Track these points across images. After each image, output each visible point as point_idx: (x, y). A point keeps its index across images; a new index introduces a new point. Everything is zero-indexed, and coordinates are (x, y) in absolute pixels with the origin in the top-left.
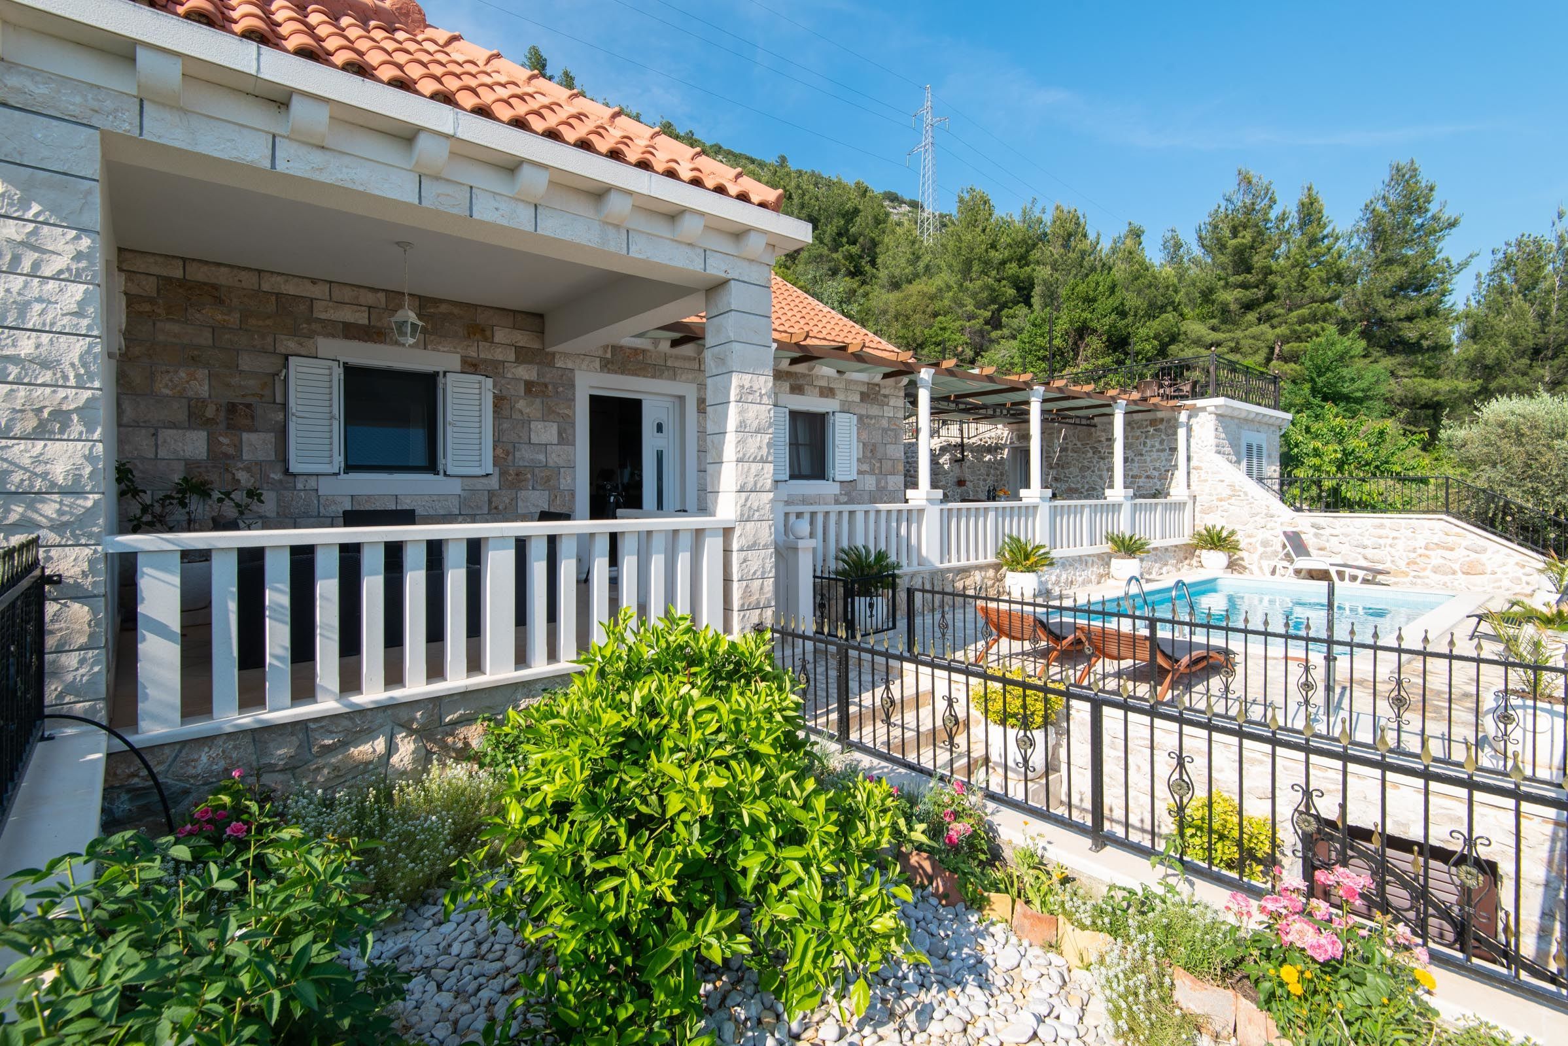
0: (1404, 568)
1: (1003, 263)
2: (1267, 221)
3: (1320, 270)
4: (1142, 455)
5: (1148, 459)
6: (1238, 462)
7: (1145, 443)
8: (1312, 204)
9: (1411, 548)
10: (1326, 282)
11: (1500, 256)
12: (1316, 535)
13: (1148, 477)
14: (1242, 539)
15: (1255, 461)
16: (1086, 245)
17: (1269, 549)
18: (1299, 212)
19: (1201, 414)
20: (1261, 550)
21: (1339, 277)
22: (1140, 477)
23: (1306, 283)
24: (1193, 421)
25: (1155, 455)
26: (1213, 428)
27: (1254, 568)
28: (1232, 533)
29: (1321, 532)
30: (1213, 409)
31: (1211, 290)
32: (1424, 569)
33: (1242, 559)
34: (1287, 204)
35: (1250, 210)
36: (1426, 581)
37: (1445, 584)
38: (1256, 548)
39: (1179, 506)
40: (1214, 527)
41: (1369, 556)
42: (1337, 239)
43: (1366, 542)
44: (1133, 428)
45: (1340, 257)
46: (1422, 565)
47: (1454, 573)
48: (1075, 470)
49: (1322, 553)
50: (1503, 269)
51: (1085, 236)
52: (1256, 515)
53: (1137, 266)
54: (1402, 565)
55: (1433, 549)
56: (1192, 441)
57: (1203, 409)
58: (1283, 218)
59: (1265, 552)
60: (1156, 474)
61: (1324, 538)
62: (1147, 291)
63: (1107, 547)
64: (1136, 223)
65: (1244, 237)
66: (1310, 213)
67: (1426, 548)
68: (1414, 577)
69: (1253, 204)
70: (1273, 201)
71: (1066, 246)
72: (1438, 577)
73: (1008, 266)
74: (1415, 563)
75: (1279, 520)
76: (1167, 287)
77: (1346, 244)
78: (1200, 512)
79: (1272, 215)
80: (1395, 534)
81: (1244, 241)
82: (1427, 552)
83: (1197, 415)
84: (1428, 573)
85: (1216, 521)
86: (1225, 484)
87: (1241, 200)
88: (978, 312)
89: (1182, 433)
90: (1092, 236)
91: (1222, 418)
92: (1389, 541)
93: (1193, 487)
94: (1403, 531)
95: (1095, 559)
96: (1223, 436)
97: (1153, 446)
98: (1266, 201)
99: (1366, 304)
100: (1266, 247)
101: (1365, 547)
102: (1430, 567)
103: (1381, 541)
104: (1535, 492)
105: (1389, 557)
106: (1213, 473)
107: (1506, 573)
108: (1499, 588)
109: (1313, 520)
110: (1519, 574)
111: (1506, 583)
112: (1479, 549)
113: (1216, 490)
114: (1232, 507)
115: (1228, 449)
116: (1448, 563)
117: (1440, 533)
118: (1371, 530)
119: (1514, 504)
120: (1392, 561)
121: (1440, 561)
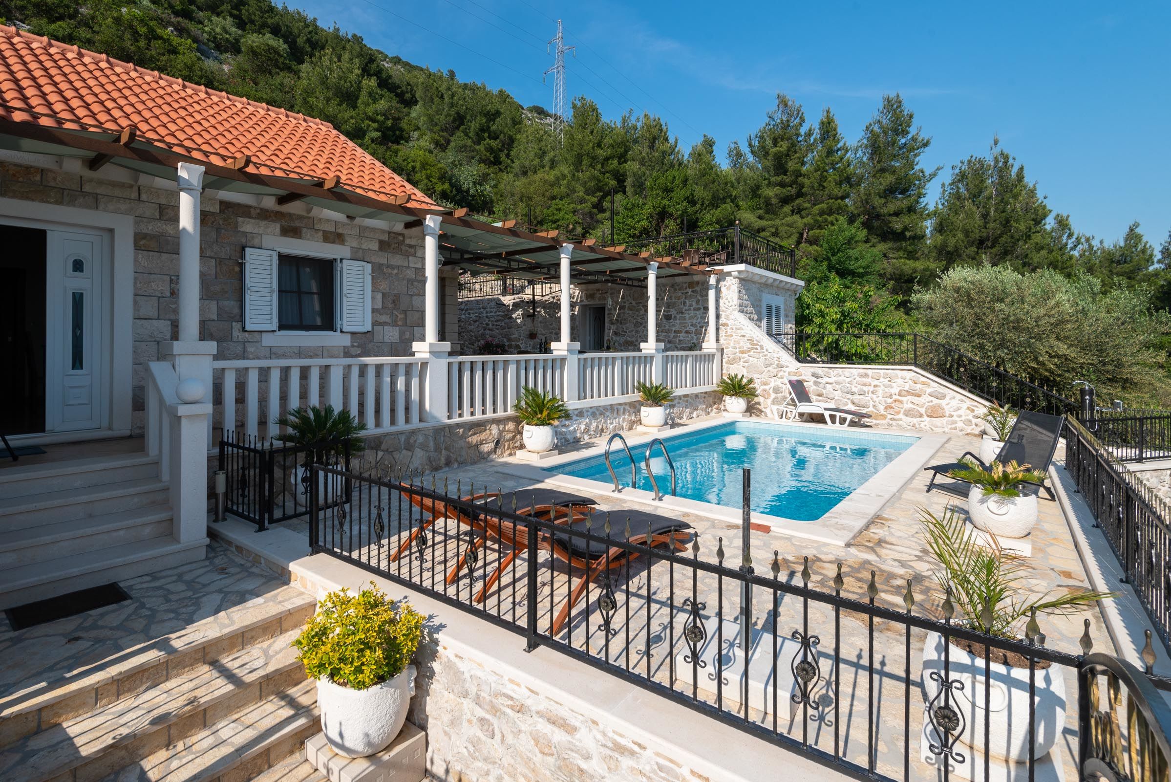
0: (883, 412)
1: (607, 159)
2: (798, 135)
3: (835, 175)
4: (682, 313)
5: (687, 316)
6: (760, 320)
7: (685, 303)
8: (829, 123)
9: (888, 395)
10: (839, 184)
12: (816, 383)
13: (687, 332)
14: (757, 385)
15: (774, 319)
16: (665, 147)
17: (780, 395)
18: (820, 129)
19: (727, 278)
20: (773, 396)
21: (848, 179)
22: (681, 332)
23: (825, 184)
24: (722, 284)
25: (692, 313)
26: (736, 290)
27: (768, 411)
28: (751, 381)
29: (819, 380)
30: (736, 274)
31: (758, 187)
32: (898, 413)
33: (759, 403)
34: (812, 122)
35: (786, 126)
36: (900, 423)
37: (914, 426)
38: (769, 395)
39: (710, 357)
40: (736, 376)
41: (855, 401)
42: (847, 151)
43: (854, 390)
44: (675, 290)
45: (849, 165)
46: (897, 409)
47: (921, 416)
48: (630, 326)
49: (819, 398)
50: (959, 180)
51: (666, 140)
52: (770, 365)
53: (704, 166)
54: (881, 408)
55: (904, 396)
56: (721, 302)
57: (729, 274)
58: (809, 134)
59: (777, 398)
60: (693, 329)
61: (821, 386)
62: (711, 186)
63: (638, 396)
64: (710, 135)
65: (781, 146)
66: (828, 129)
67: (900, 395)
68: (891, 419)
69: (788, 121)
70: (803, 120)
71: (652, 146)
72: (909, 419)
73: (610, 162)
74: (892, 408)
75: (788, 370)
76: (726, 184)
77: (853, 156)
78: (726, 363)
79: (803, 131)
80: (876, 382)
81: (781, 149)
82: (901, 398)
83: (724, 280)
84: (901, 416)
85: (738, 370)
86: (746, 339)
87: (779, 117)
88: (587, 197)
89: (712, 294)
90: (672, 140)
91: (745, 281)
92: (871, 389)
93: (721, 341)
94: (882, 380)
95: (627, 407)
96: (746, 297)
97: (691, 305)
98: (798, 120)
99: (867, 202)
100: (797, 155)
101: (853, 394)
102: (902, 410)
103: (866, 389)
104: (981, 347)
105: (872, 403)
106: (737, 329)
107: (960, 416)
108: (955, 429)
109: (812, 370)
110: (970, 417)
111: (960, 425)
112: (939, 396)
113: (739, 343)
114: (751, 359)
115: (750, 309)
116: (916, 407)
117: (910, 382)
118: (858, 379)
119: (966, 357)
120: (874, 406)
121: (911, 406)
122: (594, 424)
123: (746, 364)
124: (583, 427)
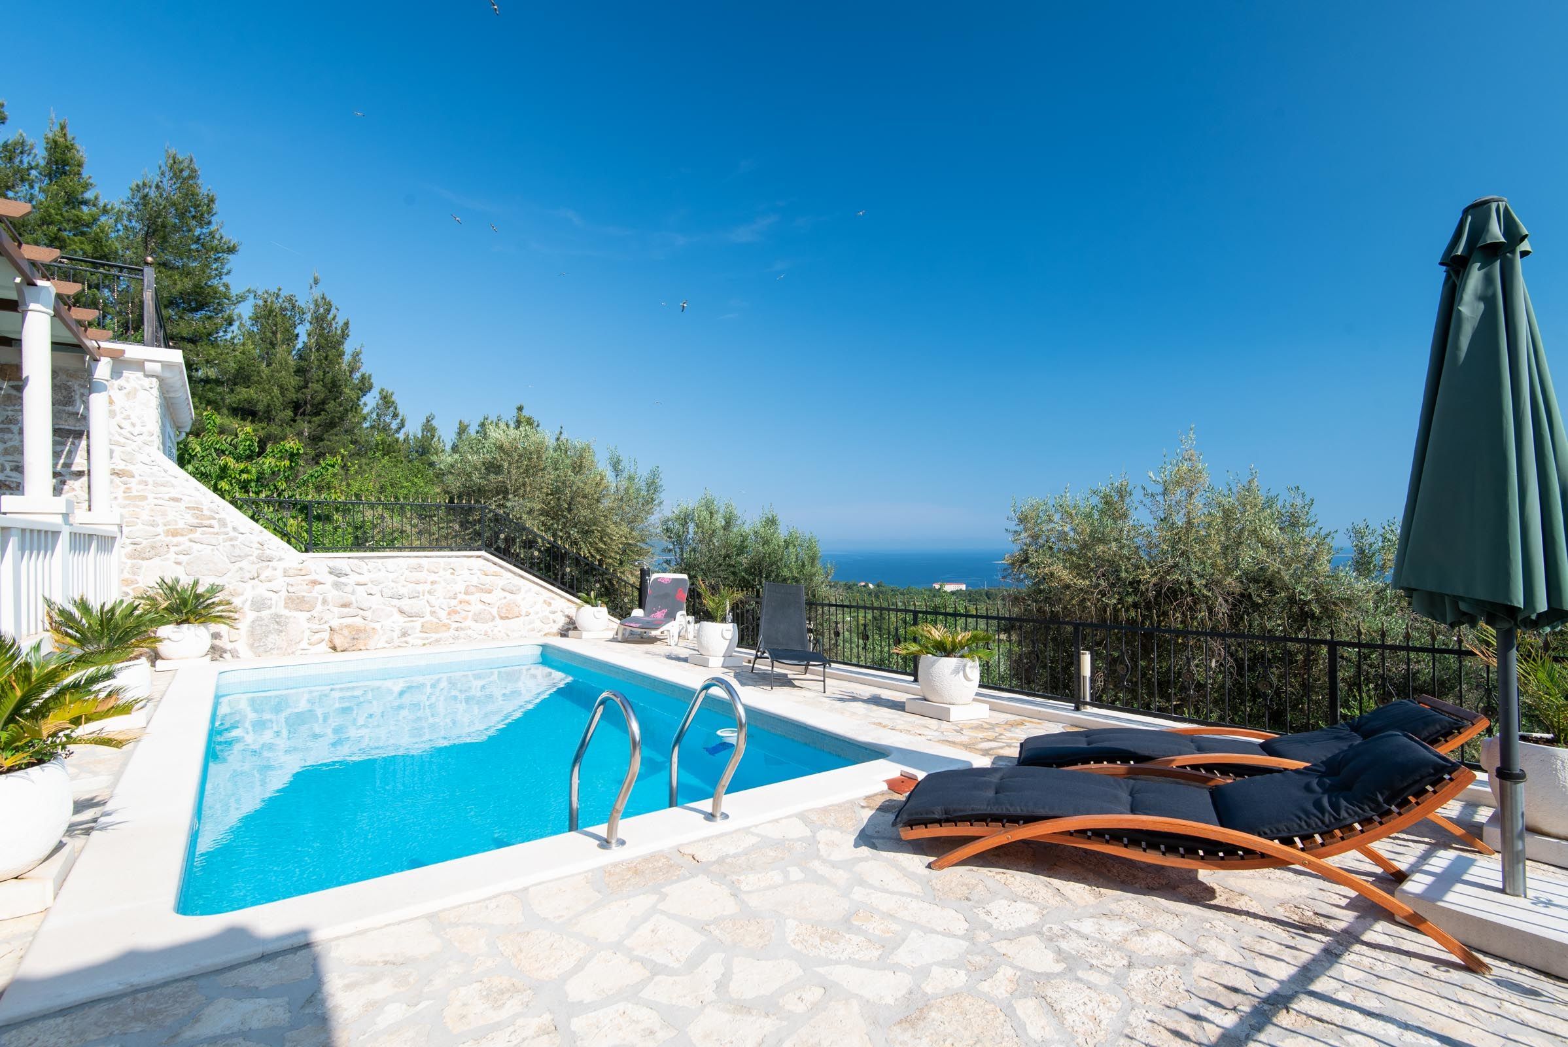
0: (445, 621)
9: (452, 594)
12: (336, 585)
17: (265, 614)
19: (134, 373)
20: (252, 615)
24: (117, 383)
26: (153, 404)
29: (343, 579)
30: (153, 366)
32: (465, 618)
36: (469, 632)
37: (487, 633)
38: (243, 615)
41: (406, 609)
43: (403, 591)
46: (463, 614)
47: (492, 620)
49: (346, 610)
52: (240, 558)
54: (443, 615)
55: (472, 594)
59: (260, 619)
61: (349, 589)
67: (466, 593)
68: (457, 629)
72: (480, 626)
74: (456, 612)
75: (281, 566)
78: (131, 557)
80: (433, 577)
82: (467, 598)
84: (469, 623)
85: (180, 569)
86: (182, 505)
89: (97, 401)
92: (427, 587)
94: (441, 573)
101: (400, 598)
102: (470, 614)
103: (420, 588)
105: (428, 609)
106: (156, 484)
107: (537, 613)
108: (533, 630)
109: (332, 563)
110: (547, 613)
111: (538, 624)
112: (514, 589)
113: (164, 514)
114: (196, 546)
116: (487, 608)
117: (479, 572)
118: (407, 573)
120: (433, 613)
121: (481, 606)
123: (181, 558)
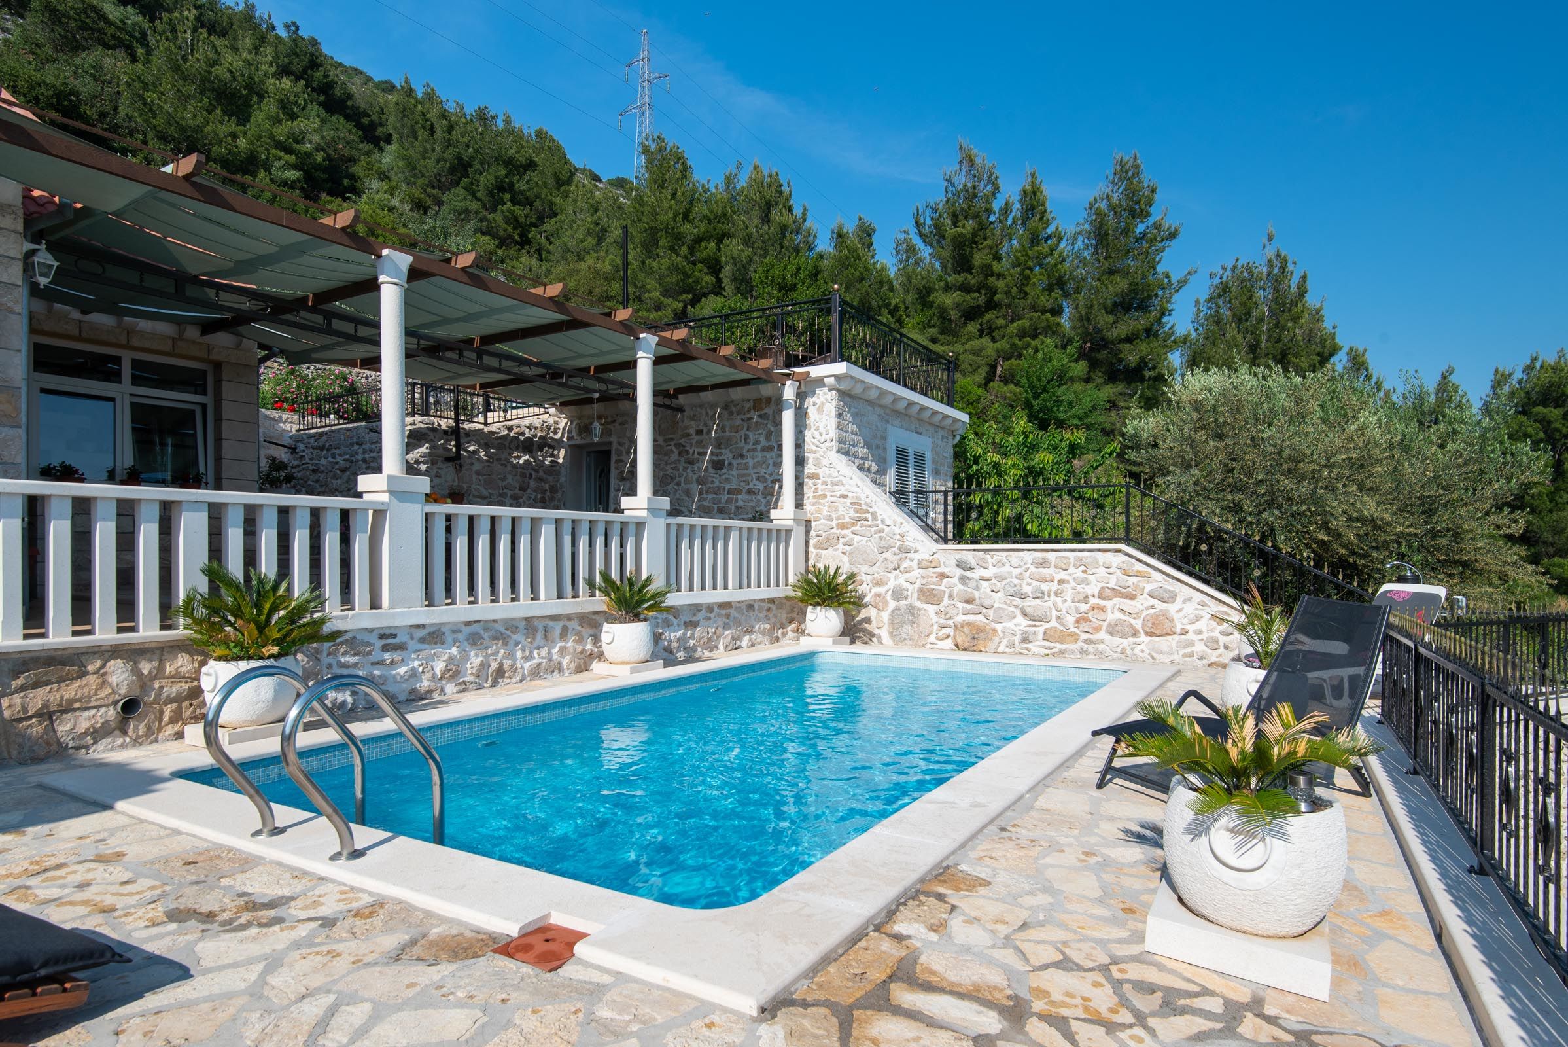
0: (1072, 629)
1: (699, 240)
4: (742, 456)
5: (751, 462)
6: (882, 472)
7: (747, 437)
8: (1034, 193)
9: (1081, 597)
11: (1217, 281)
12: (963, 579)
13: (750, 492)
14: (864, 586)
15: (911, 472)
16: (788, 220)
17: (903, 603)
19: (817, 389)
20: (892, 605)
22: (739, 492)
24: (809, 400)
25: (759, 455)
26: (833, 413)
27: (882, 634)
28: (851, 577)
29: (968, 574)
30: (831, 381)
31: (930, 291)
32: (1098, 629)
33: (867, 620)
36: (1101, 647)
37: (1123, 651)
38: (886, 603)
39: (784, 535)
40: (827, 569)
41: (1029, 610)
43: (1027, 589)
44: (731, 413)
46: (1096, 623)
47: (1135, 633)
49: (969, 606)
50: (1219, 296)
51: (789, 208)
52: (888, 548)
53: (845, 252)
54: (1070, 620)
55: (1108, 598)
56: (808, 434)
57: (820, 381)
59: (898, 608)
60: (761, 486)
61: (973, 584)
63: (600, 602)
67: (1101, 597)
68: (1085, 642)
71: (764, 217)
72: (1117, 641)
73: (703, 244)
74: (1087, 620)
75: (917, 556)
78: (815, 545)
80: (1062, 575)
81: (963, 231)
82: (1102, 603)
83: (812, 391)
84: (1102, 635)
85: (831, 560)
86: (848, 501)
89: (788, 419)
90: (798, 211)
91: (846, 395)
92: (1054, 586)
93: (808, 507)
94: (1072, 570)
95: (574, 625)
96: (851, 426)
97: (757, 442)
100: (988, 242)
101: (1024, 597)
102: (1105, 624)
103: (1045, 587)
104: (1236, 508)
105: (1054, 613)
106: (833, 484)
107: (1200, 632)
108: (1191, 655)
109: (958, 556)
110: (1216, 634)
111: (1199, 648)
112: (1166, 596)
113: (836, 510)
114: (857, 538)
115: (862, 451)
116: (1128, 619)
117: (1119, 571)
118: (1032, 569)
119: (1211, 524)
120: (1058, 618)
121: (1119, 616)
122: (475, 660)
123: (847, 548)
124: (439, 667)
